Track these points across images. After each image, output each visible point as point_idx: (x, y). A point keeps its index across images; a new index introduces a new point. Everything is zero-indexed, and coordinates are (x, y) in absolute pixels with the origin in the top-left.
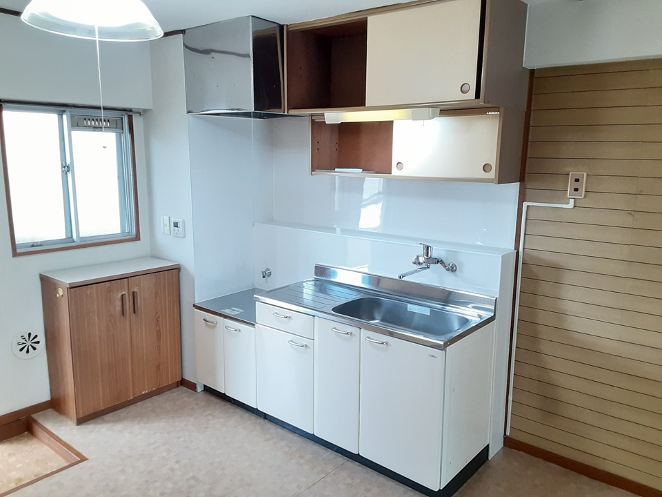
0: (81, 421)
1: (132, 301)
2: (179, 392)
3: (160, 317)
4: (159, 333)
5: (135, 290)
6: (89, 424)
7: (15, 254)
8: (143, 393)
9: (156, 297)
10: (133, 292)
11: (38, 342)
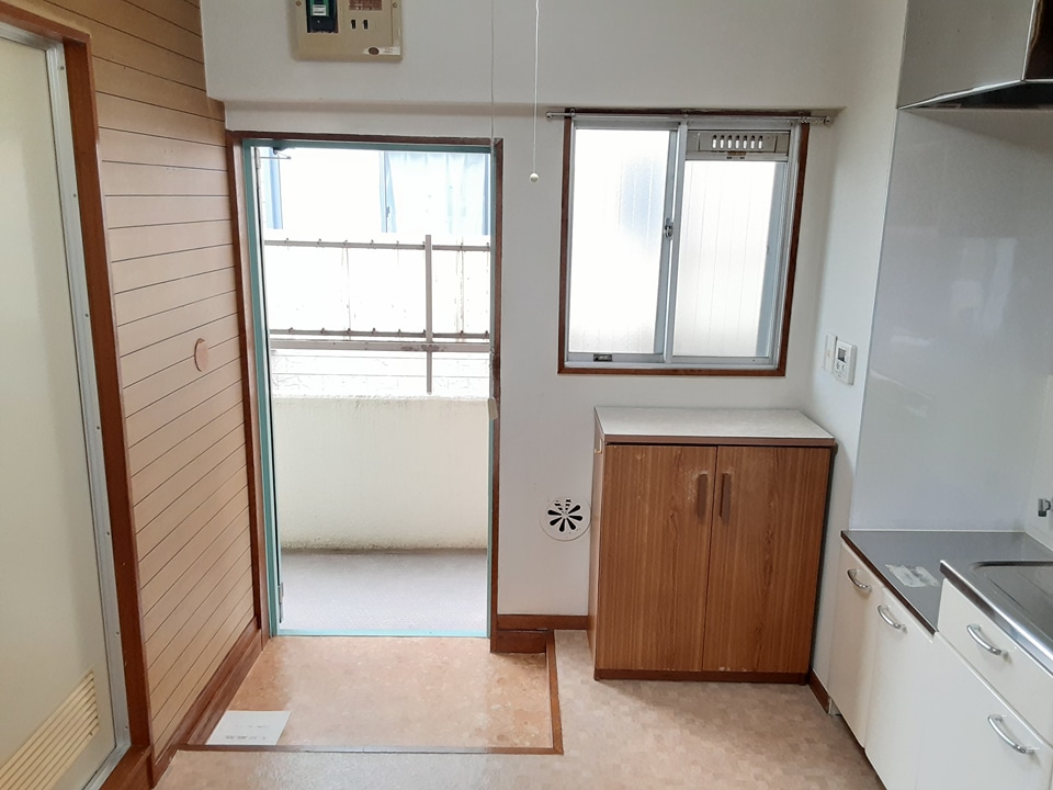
0: (601, 675)
1: (718, 492)
2: (795, 698)
3: (776, 536)
4: (768, 568)
5: (728, 472)
6: (614, 686)
7: (562, 369)
8: (722, 669)
9: (771, 493)
10: (723, 476)
11: (579, 518)
